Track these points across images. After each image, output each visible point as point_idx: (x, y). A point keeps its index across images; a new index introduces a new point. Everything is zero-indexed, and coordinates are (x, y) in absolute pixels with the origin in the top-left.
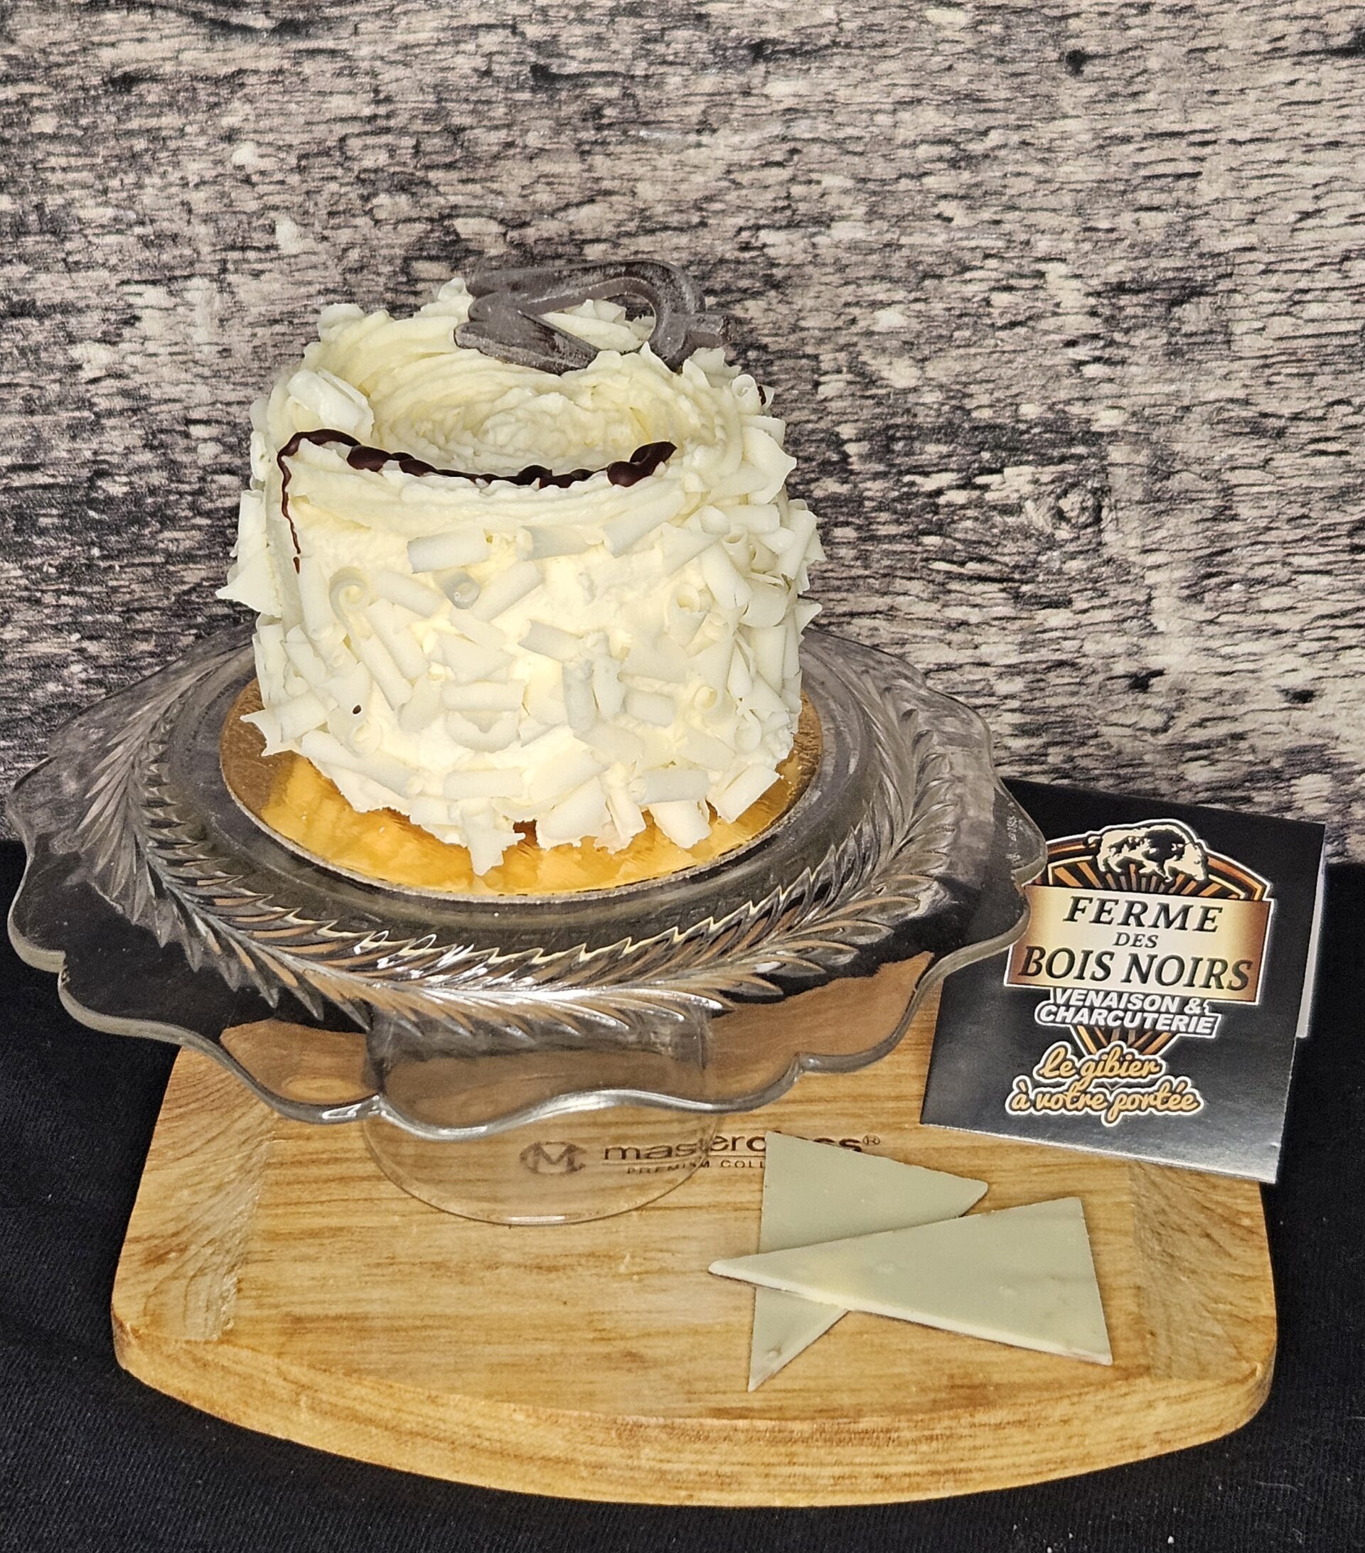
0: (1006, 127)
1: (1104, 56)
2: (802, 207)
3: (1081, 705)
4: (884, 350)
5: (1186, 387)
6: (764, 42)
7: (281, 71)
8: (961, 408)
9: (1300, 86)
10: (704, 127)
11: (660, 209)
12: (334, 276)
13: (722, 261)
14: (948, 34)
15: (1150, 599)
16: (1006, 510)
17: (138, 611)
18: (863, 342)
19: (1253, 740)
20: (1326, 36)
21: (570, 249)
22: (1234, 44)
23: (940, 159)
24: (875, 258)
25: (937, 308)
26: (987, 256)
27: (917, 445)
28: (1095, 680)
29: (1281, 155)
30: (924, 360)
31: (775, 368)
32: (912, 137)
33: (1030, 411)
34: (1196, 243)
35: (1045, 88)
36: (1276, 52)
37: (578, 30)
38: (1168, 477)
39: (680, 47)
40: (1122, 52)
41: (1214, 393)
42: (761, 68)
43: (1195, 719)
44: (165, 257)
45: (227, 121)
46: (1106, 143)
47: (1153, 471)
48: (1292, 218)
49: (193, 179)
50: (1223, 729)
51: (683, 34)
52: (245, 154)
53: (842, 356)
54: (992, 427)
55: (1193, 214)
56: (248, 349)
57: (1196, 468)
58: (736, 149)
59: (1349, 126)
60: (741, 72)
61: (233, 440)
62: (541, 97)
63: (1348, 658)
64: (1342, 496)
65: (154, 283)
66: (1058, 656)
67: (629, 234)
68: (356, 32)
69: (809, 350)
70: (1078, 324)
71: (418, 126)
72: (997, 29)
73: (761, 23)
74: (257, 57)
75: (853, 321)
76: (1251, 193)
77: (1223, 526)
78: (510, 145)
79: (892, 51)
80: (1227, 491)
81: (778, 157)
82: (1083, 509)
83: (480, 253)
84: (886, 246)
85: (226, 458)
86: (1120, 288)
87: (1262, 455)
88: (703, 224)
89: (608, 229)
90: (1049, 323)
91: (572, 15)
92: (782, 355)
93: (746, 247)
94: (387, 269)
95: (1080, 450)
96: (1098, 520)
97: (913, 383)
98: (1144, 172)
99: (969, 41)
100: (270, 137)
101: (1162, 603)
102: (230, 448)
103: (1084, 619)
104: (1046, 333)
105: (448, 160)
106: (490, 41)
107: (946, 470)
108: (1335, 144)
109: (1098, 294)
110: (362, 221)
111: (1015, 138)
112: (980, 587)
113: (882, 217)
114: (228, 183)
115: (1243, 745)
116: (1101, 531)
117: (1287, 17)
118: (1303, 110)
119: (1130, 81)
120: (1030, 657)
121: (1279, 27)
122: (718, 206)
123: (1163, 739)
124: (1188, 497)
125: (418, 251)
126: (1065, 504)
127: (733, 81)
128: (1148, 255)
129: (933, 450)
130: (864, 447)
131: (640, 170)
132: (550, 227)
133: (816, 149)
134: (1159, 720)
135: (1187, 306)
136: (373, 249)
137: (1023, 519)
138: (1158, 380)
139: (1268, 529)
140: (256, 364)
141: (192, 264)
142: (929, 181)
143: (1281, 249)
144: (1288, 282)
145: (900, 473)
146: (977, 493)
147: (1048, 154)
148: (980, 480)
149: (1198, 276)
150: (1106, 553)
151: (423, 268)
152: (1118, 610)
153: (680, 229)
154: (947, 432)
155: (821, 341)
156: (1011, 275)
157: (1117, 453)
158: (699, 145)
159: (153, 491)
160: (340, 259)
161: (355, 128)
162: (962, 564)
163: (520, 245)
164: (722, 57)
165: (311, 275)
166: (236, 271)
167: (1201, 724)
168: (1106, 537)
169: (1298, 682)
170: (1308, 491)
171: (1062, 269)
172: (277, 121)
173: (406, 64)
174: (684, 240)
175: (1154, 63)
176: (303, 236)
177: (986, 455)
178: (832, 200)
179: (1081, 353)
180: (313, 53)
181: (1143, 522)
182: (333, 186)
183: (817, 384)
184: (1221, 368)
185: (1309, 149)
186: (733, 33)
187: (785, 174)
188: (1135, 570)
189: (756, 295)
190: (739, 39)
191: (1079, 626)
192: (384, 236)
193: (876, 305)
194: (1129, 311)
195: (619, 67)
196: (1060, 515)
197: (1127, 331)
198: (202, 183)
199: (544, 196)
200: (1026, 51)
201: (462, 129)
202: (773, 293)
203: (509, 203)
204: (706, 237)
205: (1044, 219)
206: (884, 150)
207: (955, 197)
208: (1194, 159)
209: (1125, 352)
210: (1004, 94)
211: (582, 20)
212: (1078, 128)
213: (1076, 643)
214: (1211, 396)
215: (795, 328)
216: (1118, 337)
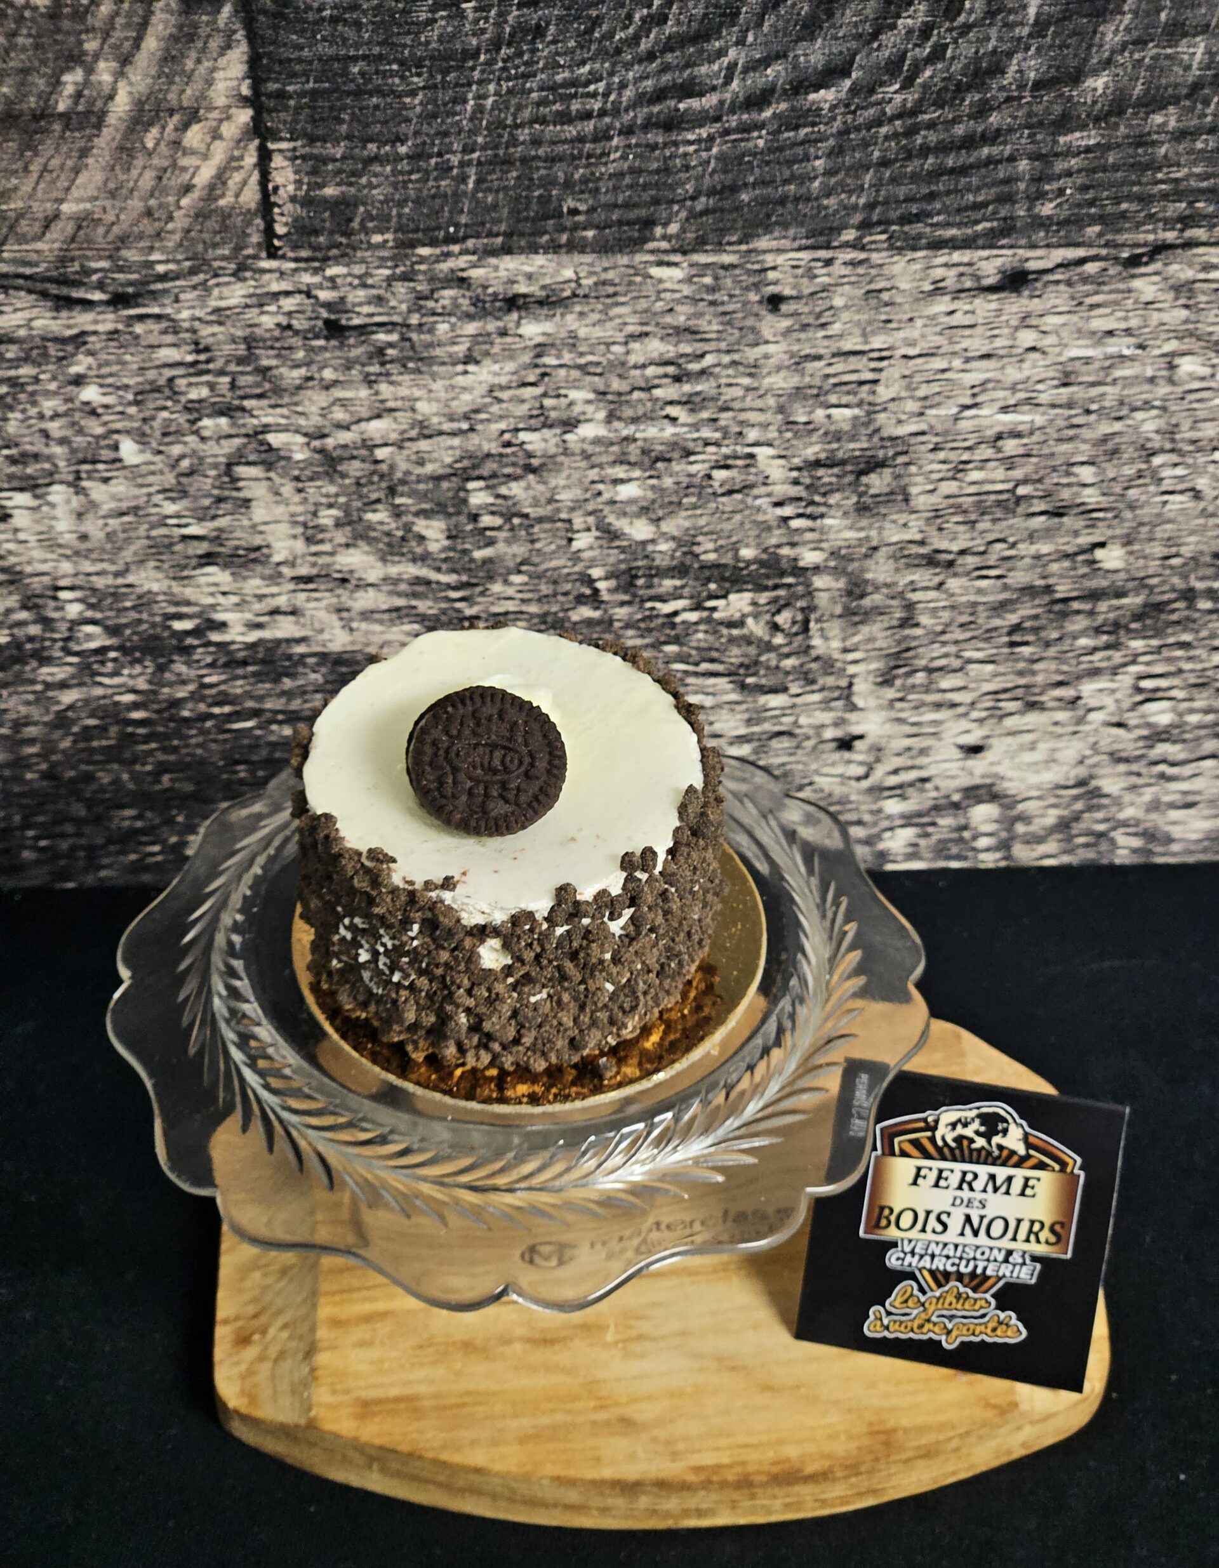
0: (718, 351)
1: (797, 298)
2: (553, 415)
3: (798, 763)
4: (625, 514)
5: (873, 533)
6: (516, 296)
7: (116, 332)
8: (691, 553)
9: (958, 315)
10: (469, 359)
11: (435, 420)
12: (170, 479)
13: (489, 455)
14: (668, 285)
15: (851, 685)
16: (731, 624)
17: (26, 725)
18: (607, 510)
19: (937, 782)
20: (978, 278)
21: (364, 452)
22: (904, 286)
23: (666, 376)
24: (615, 448)
25: (668, 482)
26: (707, 444)
27: (656, 580)
28: (809, 744)
29: (944, 365)
30: (659, 519)
31: (536, 529)
32: (641, 360)
33: (747, 553)
34: (877, 431)
35: (750, 322)
36: (938, 290)
37: (361, 293)
38: (862, 596)
39: (446, 302)
40: (813, 294)
41: (895, 536)
42: (515, 315)
43: (889, 767)
44: (29, 471)
45: (74, 370)
46: (800, 361)
47: (849, 593)
48: (955, 410)
49: (48, 413)
50: (913, 775)
51: (448, 294)
52: (90, 393)
53: (591, 520)
54: (716, 566)
55: (873, 409)
56: (101, 535)
57: (885, 591)
58: (496, 374)
59: (999, 342)
60: (498, 319)
61: (93, 600)
62: (334, 343)
63: (1010, 723)
64: (1001, 607)
65: (21, 490)
66: (777, 728)
67: (411, 439)
68: (177, 300)
69: (563, 516)
70: (782, 490)
71: (233, 367)
72: (708, 280)
73: (513, 282)
74: (96, 322)
75: (599, 494)
76: (921, 393)
77: (907, 632)
78: (310, 379)
79: (622, 299)
80: (910, 606)
81: (532, 378)
82: (794, 623)
83: (289, 459)
84: (626, 439)
85: (89, 614)
86: (818, 464)
87: (937, 580)
88: (472, 429)
89: (394, 436)
90: (762, 490)
91: (356, 282)
92: (540, 520)
93: (508, 444)
94: (213, 473)
95: (790, 580)
96: (806, 629)
97: (650, 536)
98: (832, 381)
99: (687, 290)
100: (110, 380)
101: (860, 687)
102: (91, 606)
103: (798, 700)
104: (756, 497)
105: (258, 391)
106: (288, 304)
107: (681, 597)
108: (987, 356)
109: (799, 469)
110: (190, 439)
111: (726, 359)
112: (712, 681)
113: (619, 419)
114: (77, 416)
115: (928, 786)
116: (809, 638)
117: (946, 265)
118: (961, 332)
119: (819, 315)
120: (756, 729)
121: (939, 273)
122: (483, 416)
123: (865, 784)
124: (879, 611)
125: (237, 459)
126: (779, 619)
127: (492, 326)
128: (839, 440)
129: (668, 584)
130: (612, 583)
131: (417, 393)
132: (345, 437)
133: (562, 372)
134: (861, 771)
135: (873, 476)
136: (201, 459)
137: (745, 631)
138: (851, 528)
139: (943, 632)
140: (109, 546)
141: (51, 474)
142: (657, 392)
143: (946, 433)
144: (954, 456)
145: (643, 601)
146: (705, 614)
147: (753, 371)
148: (710, 604)
149: (881, 454)
150: (814, 653)
151: (241, 471)
152: (826, 694)
153: (453, 434)
154: (680, 570)
155: (572, 509)
156: (727, 457)
157: (819, 582)
158: (466, 372)
159: (31, 639)
160: (173, 467)
161: (180, 371)
162: (697, 664)
163: (321, 451)
164: (482, 307)
165: (151, 479)
166: (89, 478)
167: (896, 772)
168: (816, 641)
169: (971, 739)
170: (975, 604)
171: (770, 451)
172: (115, 368)
173: (220, 323)
174: (456, 442)
175: (838, 302)
176: (142, 451)
177: (713, 586)
178: (577, 409)
179: (787, 511)
180: (142, 318)
181: (843, 630)
182: (165, 414)
183: (570, 540)
184: (902, 518)
185: (968, 360)
186: (490, 290)
187: (538, 391)
188: (839, 665)
189: (517, 478)
190: (495, 294)
191: (794, 706)
192: (210, 448)
193: (616, 482)
194: (826, 480)
195: (396, 319)
196: (775, 628)
197: (824, 495)
198: (56, 416)
199: (339, 415)
200: (731, 296)
201: (269, 368)
202: (531, 477)
203: (312, 421)
204: (474, 440)
205: (753, 417)
206: (619, 371)
207: (679, 403)
208: (874, 370)
209: (823, 509)
210: (715, 328)
211: (364, 286)
212: (777, 350)
213: (791, 719)
214: (894, 539)
215: (551, 501)
216: (817, 498)
